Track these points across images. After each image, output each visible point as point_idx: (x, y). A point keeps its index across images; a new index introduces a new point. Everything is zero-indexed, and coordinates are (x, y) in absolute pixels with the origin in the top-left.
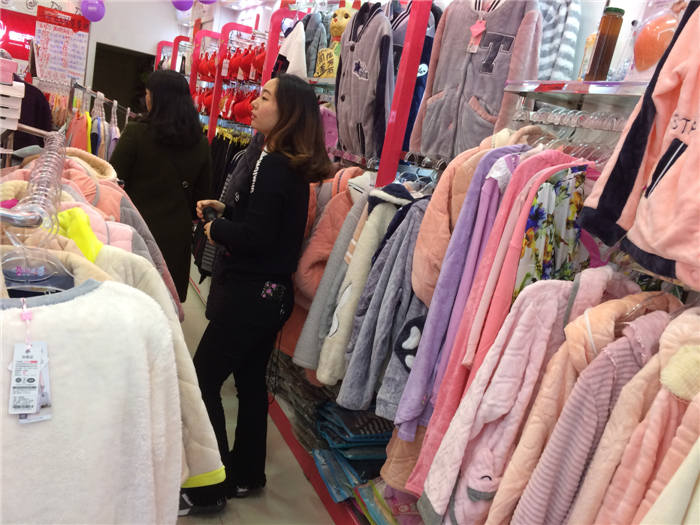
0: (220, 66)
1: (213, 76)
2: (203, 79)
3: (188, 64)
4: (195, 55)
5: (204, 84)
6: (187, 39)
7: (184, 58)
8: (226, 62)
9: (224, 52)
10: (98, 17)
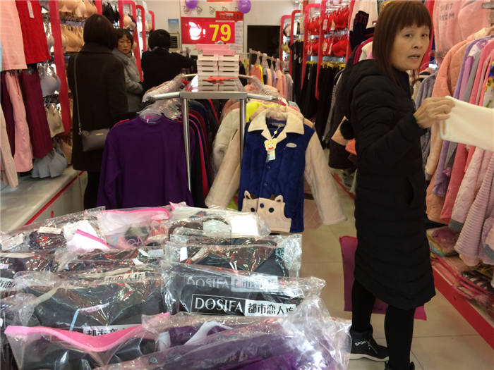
0: (322, 24)
1: (318, 31)
2: (311, 35)
3: (302, 27)
4: (306, 21)
5: (313, 37)
6: (299, 11)
7: (299, 24)
8: (326, 21)
9: (324, 15)
10: (247, 10)
